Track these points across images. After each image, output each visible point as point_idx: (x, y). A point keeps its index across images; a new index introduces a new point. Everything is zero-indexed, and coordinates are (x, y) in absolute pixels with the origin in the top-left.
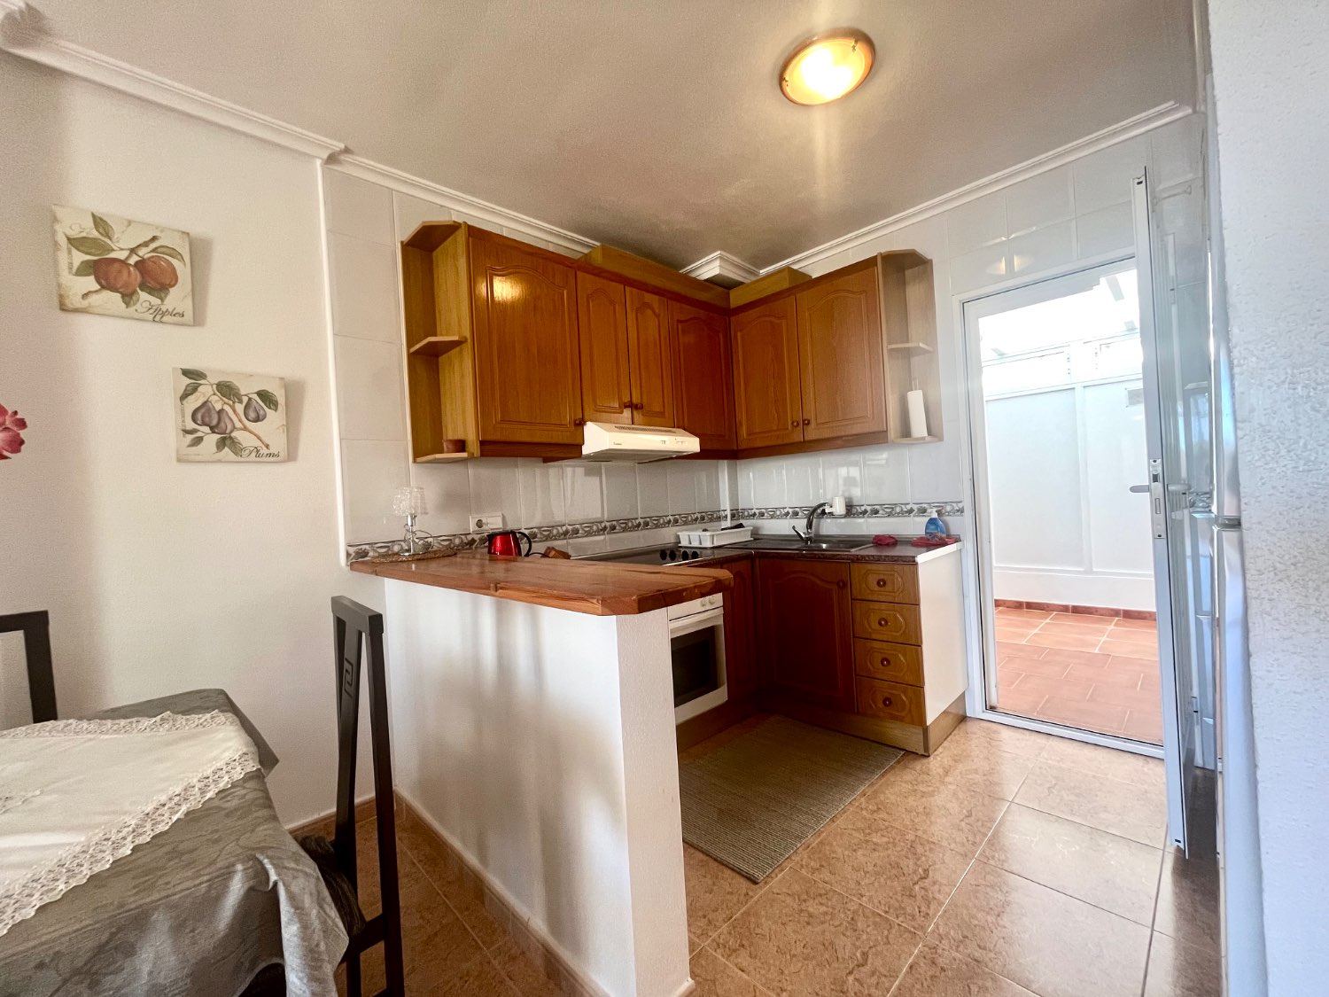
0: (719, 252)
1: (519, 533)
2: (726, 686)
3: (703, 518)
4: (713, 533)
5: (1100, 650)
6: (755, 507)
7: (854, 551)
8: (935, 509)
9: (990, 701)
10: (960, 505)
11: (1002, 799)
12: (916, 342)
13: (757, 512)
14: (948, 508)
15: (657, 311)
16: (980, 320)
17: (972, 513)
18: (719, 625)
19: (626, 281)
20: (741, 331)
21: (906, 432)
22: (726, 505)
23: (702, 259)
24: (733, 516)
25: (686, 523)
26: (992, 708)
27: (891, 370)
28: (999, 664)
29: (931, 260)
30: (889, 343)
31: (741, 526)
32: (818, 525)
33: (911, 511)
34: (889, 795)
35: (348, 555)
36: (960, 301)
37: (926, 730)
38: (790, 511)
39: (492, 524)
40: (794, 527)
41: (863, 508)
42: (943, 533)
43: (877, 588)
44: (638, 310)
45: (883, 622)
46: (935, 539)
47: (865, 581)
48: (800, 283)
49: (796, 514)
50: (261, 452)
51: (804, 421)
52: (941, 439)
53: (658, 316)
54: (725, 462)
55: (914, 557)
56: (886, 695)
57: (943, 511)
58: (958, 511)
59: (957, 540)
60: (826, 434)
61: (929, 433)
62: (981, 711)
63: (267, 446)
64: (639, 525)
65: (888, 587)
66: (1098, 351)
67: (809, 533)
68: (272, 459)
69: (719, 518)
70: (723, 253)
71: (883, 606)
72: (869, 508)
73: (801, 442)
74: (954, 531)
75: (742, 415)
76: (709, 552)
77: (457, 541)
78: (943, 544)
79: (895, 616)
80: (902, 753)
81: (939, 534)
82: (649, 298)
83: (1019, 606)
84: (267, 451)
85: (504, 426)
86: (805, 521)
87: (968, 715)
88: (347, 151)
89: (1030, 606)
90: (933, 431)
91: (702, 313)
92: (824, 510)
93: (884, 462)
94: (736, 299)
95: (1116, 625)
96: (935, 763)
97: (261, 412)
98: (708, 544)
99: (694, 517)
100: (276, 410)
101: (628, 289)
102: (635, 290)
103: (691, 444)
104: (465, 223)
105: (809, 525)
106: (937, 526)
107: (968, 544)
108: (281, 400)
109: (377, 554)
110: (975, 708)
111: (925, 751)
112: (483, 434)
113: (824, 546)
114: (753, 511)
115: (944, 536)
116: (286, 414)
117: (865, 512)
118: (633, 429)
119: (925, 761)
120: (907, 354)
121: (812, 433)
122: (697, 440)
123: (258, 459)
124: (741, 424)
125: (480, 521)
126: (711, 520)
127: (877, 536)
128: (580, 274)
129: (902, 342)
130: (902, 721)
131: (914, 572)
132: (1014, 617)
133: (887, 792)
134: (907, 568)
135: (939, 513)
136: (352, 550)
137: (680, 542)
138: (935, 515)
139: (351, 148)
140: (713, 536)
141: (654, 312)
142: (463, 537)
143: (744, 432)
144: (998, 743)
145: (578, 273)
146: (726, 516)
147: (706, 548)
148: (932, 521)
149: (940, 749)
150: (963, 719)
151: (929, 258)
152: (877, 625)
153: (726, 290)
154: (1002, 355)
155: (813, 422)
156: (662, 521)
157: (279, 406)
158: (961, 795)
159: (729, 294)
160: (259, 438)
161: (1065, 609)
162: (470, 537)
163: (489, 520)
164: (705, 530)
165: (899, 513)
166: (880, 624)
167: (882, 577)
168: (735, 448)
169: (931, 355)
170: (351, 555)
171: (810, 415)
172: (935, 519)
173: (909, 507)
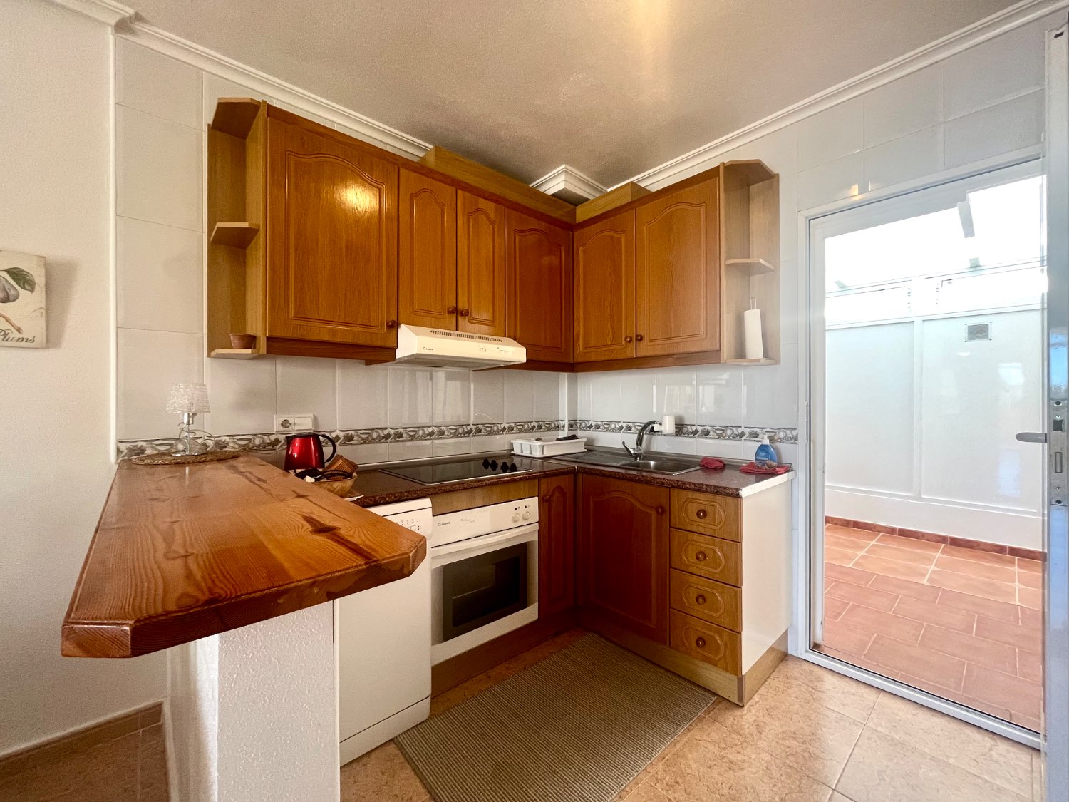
0: (564, 166)
1: (324, 436)
2: (537, 603)
3: (540, 427)
4: (543, 443)
5: (928, 581)
6: (591, 419)
7: (676, 475)
8: (767, 435)
9: (814, 638)
10: (794, 433)
11: (824, 784)
12: (758, 259)
13: (594, 424)
14: (782, 435)
15: (492, 217)
16: (826, 240)
17: (807, 441)
18: (532, 542)
19: (457, 184)
20: (583, 245)
21: (740, 353)
22: (564, 416)
23: (548, 173)
24: (571, 426)
25: (521, 431)
26: (815, 647)
27: (728, 287)
28: (826, 589)
29: (778, 174)
30: (729, 257)
31: (573, 437)
32: (649, 442)
33: (742, 435)
34: (691, 762)
35: (119, 451)
36: (806, 218)
37: (741, 680)
38: (624, 425)
39: (299, 425)
40: (623, 443)
41: (694, 428)
42: (774, 461)
43: (697, 519)
44: (469, 215)
45: (700, 556)
46: (763, 469)
47: (686, 508)
48: (642, 197)
49: (629, 429)
50: (11, 336)
51: (637, 336)
52: (778, 362)
53: (491, 222)
54: (565, 375)
55: (738, 490)
56: (700, 635)
57: (776, 438)
58: (791, 438)
59: (788, 469)
60: (658, 351)
61: (766, 355)
62: (804, 650)
63: (19, 330)
64: (471, 431)
65: (708, 519)
66: (939, 286)
67: (638, 449)
68: (23, 344)
69: (557, 428)
70: (568, 167)
71: (702, 538)
72: (700, 429)
73: (634, 358)
74: (786, 459)
75: (580, 329)
76: (538, 463)
77: (258, 441)
78: (772, 473)
79: (714, 550)
80: (714, 699)
81: (770, 462)
82: (483, 203)
83: (846, 524)
84: (18, 335)
85: (299, 322)
86: (635, 437)
87: (790, 653)
88: (138, 18)
89: (857, 525)
90: (770, 353)
91: (543, 226)
92: (653, 428)
93: (724, 382)
94: (582, 214)
95: (943, 552)
96: (748, 716)
97: (12, 292)
98: (538, 454)
99: (531, 425)
100: (32, 291)
101: (460, 192)
102: (468, 195)
103: (518, 354)
104: (264, 102)
105: (640, 441)
106: (768, 453)
107: (801, 475)
108: (40, 280)
109: (156, 452)
110: (798, 647)
111: (739, 701)
112: (270, 330)
113: (652, 463)
114: (590, 423)
115: (775, 464)
116: (46, 293)
117: (695, 432)
118: (458, 335)
119: (738, 713)
120: (747, 271)
121: (644, 350)
122: (524, 350)
123: (6, 343)
124: (578, 338)
125: (286, 421)
126: (549, 429)
127: (706, 458)
128: (403, 172)
129: (744, 257)
130: (716, 666)
131: (737, 506)
132: (842, 536)
133: (690, 756)
134: (730, 500)
135: (771, 439)
136: (124, 447)
137: (513, 450)
138: (766, 442)
139: (143, 14)
140: (543, 446)
141: (488, 218)
142: (265, 437)
143: (580, 345)
144: (820, 694)
145: (401, 169)
146: (564, 427)
147: (535, 458)
148: (763, 448)
149: (756, 698)
150: (784, 657)
151: (776, 172)
152: (695, 560)
153: (573, 207)
154: (843, 287)
155: (646, 339)
156: (495, 428)
157: (36, 287)
158: (775, 773)
159: (575, 210)
160: (8, 320)
161: (892, 531)
162: (273, 438)
163: (297, 421)
164: (538, 440)
165: (729, 436)
166: (698, 558)
167: (702, 507)
168: (572, 361)
169: (770, 273)
170: (122, 452)
171: (643, 331)
172: (766, 446)
173: (740, 430)
